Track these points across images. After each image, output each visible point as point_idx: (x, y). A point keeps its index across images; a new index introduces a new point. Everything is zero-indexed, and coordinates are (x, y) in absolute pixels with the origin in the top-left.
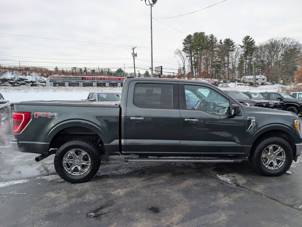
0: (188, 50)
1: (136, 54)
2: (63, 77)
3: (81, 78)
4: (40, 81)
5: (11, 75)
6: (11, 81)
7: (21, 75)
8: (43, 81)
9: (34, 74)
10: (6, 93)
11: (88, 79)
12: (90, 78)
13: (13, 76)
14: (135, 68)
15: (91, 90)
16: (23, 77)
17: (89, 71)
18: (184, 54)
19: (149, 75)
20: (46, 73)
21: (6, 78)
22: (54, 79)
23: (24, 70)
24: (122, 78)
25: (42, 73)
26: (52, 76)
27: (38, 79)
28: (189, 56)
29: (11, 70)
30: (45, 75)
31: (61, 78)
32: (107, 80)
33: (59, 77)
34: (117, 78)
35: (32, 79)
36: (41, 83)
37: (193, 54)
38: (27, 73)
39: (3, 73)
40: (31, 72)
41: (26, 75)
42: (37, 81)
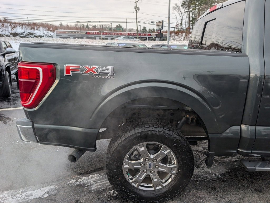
0: (187, 5)
1: (139, 8)
2: (69, 32)
3: (85, 33)
4: (47, 36)
5: (21, 29)
6: (21, 35)
7: (30, 29)
8: (50, 35)
9: (41, 28)
10: (17, 44)
11: (91, 34)
12: (93, 32)
13: (23, 31)
14: (137, 22)
15: (99, 43)
16: (32, 31)
17: (91, 27)
18: (182, 10)
19: (146, 31)
20: (52, 28)
21: (17, 32)
22: (61, 33)
23: (32, 25)
24: (123, 33)
25: (48, 28)
26: (58, 30)
27: (46, 33)
28: (187, 11)
29: (21, 25)
30: (51, 29)
31: (66, 33)
32: (109, 35)
33: (64, 32)
34: (118, 33)
35: (40, 34)
36: (48, 37)
37: (191, 10)
38: (36, 28)
39: (13, 27)
40: (38, 27)
41: (34, 29)
42: (44, 36)
